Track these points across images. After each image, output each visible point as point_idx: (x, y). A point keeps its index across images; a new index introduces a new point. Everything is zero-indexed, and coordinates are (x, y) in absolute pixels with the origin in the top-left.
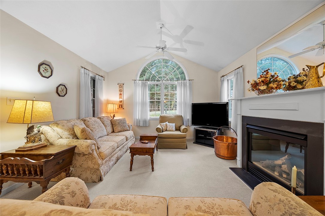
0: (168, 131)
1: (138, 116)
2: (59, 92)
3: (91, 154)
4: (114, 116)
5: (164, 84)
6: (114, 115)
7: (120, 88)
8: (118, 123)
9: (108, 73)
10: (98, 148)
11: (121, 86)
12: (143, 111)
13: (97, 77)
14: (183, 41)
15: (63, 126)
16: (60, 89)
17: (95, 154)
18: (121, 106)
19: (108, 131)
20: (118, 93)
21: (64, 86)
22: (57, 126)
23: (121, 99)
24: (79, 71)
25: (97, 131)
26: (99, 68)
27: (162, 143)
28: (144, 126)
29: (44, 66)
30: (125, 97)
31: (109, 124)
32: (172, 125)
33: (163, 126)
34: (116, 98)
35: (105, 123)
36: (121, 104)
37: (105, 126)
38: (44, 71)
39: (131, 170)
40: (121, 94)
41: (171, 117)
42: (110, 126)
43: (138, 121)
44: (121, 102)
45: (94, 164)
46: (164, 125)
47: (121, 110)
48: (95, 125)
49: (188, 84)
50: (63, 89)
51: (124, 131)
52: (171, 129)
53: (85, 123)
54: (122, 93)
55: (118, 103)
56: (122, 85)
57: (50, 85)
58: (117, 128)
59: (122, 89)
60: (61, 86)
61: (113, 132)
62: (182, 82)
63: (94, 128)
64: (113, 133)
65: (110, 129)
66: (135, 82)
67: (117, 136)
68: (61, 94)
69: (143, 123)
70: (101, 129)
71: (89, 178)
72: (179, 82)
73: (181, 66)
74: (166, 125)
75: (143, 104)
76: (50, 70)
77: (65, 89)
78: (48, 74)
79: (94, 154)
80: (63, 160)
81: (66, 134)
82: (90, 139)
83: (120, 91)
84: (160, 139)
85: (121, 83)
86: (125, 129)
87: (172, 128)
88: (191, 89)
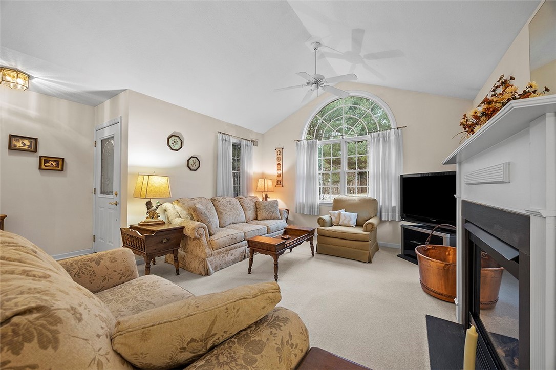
0: (340, 225)
1: (301, 197)
2: (190, 165)
3: (198, 239)
4: (266, 197)
5: (345, 142)
6: (266, 195)
7: (279, 156)
8: (264, 206)
9: (263, 135)
10: (210, 235)
11: (280, 152)
12: (309, 190)
13: (243, 142)
14: (363, 57)
15: (184, 204)
16: (191, 162)
17: (204, 240)
18: (279, 183)
19: (248, 217)
20: (276, 162)
21: (196, 158)
22: (177, 204)
23: (280, 172)
24: (216, 138)
25: (228, 214)
26: (248, 130)
27: (325, 245)
28: (310, 215)
29: (173, 138)
30: (285, 168)
31: (252, 207)
32: (349, 216)
33: (334, 216)
34: (273, 171)
35: (246, 205)
36: (279, 178)
37: (245, 210)
38: (173, 143)
39: (249, 273)
40: (279, 164)
41: (352, 202)
42: (252, 210)
43: (302, 207)
44: (279, 176)
45: (202, 252)
46: (336, 215)
47: (279, 188)
48: (226, 206)
49: (393, 138)
50: (195, 161)
51: (271, 219)
52: (346, 222)
53: (214, 203)
54: (280, 162)
55: (276, 178)
56: (281, 150)
57: (180, 158)
58: (262, 214)
59: (281, 156)
60: (192, 159)
61: (256, 219)
62: (379, 134)
63: (224, 210)
64: (256, 221)
65: (251, 214)
66: (297, 144)
67: (257, 224)
68: (192, 168)
69: (308, 209)
70: (235, 212)
71: (197, 268)
72: (374, 134)
73: (380, 103)
74: (340, 214)
75: (310, 178)
76: (179, 142)
77: (197, 162)
78: (177, 147)
79: (202, 240)
80: (168, 240)
81: (184, 213)
82: (201, 221)
83: (278, 159)
84: (322, 237)
85: (279, 147)
86: (273, 216)
87: (349, 221)
88: (399, 147)
